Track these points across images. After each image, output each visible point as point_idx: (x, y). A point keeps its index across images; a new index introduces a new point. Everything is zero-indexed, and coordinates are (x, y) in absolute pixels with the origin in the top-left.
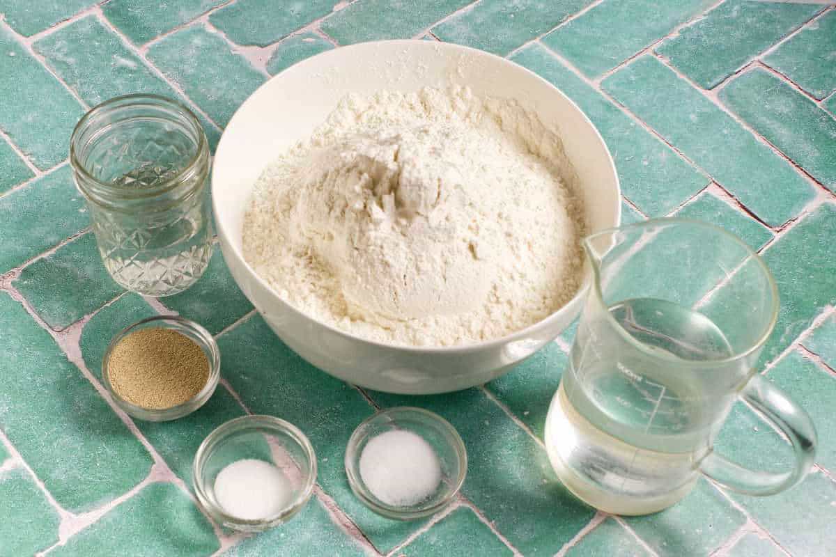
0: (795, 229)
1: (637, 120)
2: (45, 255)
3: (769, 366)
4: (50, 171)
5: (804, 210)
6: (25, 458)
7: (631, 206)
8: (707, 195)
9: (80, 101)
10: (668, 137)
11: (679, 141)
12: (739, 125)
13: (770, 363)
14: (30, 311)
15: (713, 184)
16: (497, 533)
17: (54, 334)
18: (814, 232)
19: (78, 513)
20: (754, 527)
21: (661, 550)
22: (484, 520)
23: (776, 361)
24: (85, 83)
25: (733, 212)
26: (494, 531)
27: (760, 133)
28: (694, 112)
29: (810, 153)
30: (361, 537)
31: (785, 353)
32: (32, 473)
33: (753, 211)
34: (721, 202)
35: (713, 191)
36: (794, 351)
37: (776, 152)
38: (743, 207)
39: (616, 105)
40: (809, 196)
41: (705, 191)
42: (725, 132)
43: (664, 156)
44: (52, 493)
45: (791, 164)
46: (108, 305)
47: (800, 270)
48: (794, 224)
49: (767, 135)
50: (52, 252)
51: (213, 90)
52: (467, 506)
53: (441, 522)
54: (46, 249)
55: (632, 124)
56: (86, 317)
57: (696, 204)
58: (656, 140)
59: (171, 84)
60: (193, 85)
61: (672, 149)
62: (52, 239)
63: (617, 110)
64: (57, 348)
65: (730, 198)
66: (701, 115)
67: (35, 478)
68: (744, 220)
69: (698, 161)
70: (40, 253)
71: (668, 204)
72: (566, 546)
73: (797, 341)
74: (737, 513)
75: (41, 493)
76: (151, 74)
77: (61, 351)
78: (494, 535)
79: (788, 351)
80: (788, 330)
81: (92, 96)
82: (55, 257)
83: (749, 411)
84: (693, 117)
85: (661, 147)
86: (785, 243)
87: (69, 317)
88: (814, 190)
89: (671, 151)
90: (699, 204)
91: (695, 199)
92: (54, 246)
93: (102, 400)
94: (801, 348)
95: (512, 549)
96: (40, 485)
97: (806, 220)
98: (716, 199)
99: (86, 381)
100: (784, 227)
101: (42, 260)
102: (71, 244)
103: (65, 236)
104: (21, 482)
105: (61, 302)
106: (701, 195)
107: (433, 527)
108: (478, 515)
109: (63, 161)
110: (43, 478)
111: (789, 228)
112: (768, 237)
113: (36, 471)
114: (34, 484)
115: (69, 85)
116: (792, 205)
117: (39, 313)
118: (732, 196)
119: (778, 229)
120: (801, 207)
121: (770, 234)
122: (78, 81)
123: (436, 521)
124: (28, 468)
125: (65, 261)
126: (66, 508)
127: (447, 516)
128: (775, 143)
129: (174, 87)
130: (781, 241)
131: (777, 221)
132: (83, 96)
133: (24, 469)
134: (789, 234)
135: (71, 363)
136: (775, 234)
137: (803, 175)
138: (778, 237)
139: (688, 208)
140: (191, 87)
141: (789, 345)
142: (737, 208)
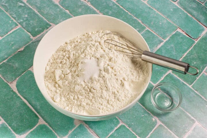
0: (200, 40)
1: (158, 12)
2: (4, 61)
3: (197, 78)
4: (4, 37)
5: (202, 34)
6: (5, 120)
7: (158, 36)
8: (177, 31)
9: (10, 16)
10: (166, 16)
11: (169, 17)
12: (183, 11)
13: (198, 77)
14: (2, 78)
15: (178, 29)
16: (132, 131)
17: (9, 84)
18: (205, 40)
19: (20, 135)
20: (198, 124)
21: (174, 132)
22: (128, 128)
23: (199, 77)
24: (11, 11)
25: (184, 36)
26: (131, 131)
27: (189, 13)
28: (172, 8)
29: (202, 18)
30: (96, 136)
31: (201, 74)
32: (7, 124)
33: (190, 35)
34: (181, 33)
35: (179, 30)
36: (203, 74)
37: (194, 18)
38: (187, 34)
39: (152, 8)
40: (203, 30)
41: (177, 30)
42: (180, 13)
43: (165, 21)
44: (13, 130)
45: (197, 21)
46: (23, 74)
47: (203, 51)
48: (200, 38)
49: (191, 14)
50: (6, 60)
51: (45, 10)
52: (123, 124)
53: (117, 129)
54: (4, 60)
55: (156, 13)
56: (17, 78)
57: (174, 34)
58: (163, 17)
59: (34, 9)
60: (40, 9)
61: (167, 19)
62: (6, 56)
63: (152, 9)
64: (10, 88)
65: (183, 32)
66: (173, 9)
67: (8, 126)
68: (187, 38)
69: (174, 22)
70: (3, 61)
71: (168, 35)
72: (150, 133)
73: (204, 71)
74: (193, 120)
75: (10, 130)
76: (28, 7)
77: (11, 89)
78: (131, 132)
79: (202, 74)
80: (201, 67)
81: (13, 14)
82: (7, 62)
83: (193, 91)
84: (172, 10)
85: (164, 19)
86: (198, 43)
87: (12, 79)
88: (204, 29)
89: (167, 20)
90: (175, 34)
91: (174, 33)
92: (7, 58)
93: (24, 102)
94: (205, 73)
95: (136, 135)
96: (10, 128)
97: (203, 36)
98: (180, 32)
99: (19, 97)
100: (198, 39)
101: (4, 63)
102: (11, 58)
103: (9, 55)
104: (4, 127)
105: (10, 75)
106: (176, 31)
107: (115, 131)
108: (126, 126)
109: (7, 34)
110: (10, 126)
111: (199, 39)
112: (194, 42)
113: (8, 124)
114: (8, 127)
115: (7, 12)
116: (199, 33)
117: (5, 78)
118: (184, 31)
119: (196, 40)
120: (201, 33)
121: (194, 41)
122: (9, 11)
123: (116, 129)
124: (6, 123)
125: (10, 62)
126: (17, 134)
127: (118, 128)
128: (193, 16)
129: (35, 10)
130: (197, 43)
131: (195, 37)
132: (11, 15)
133: (5, 124)
134: (199, 41)
135: (14, 92)
136: (195, 41)
137: (201, 24)
138: (196, 42)
139: (173, 36)
140: (39, 10)
141: (202, 72)
142: (185, 34)
